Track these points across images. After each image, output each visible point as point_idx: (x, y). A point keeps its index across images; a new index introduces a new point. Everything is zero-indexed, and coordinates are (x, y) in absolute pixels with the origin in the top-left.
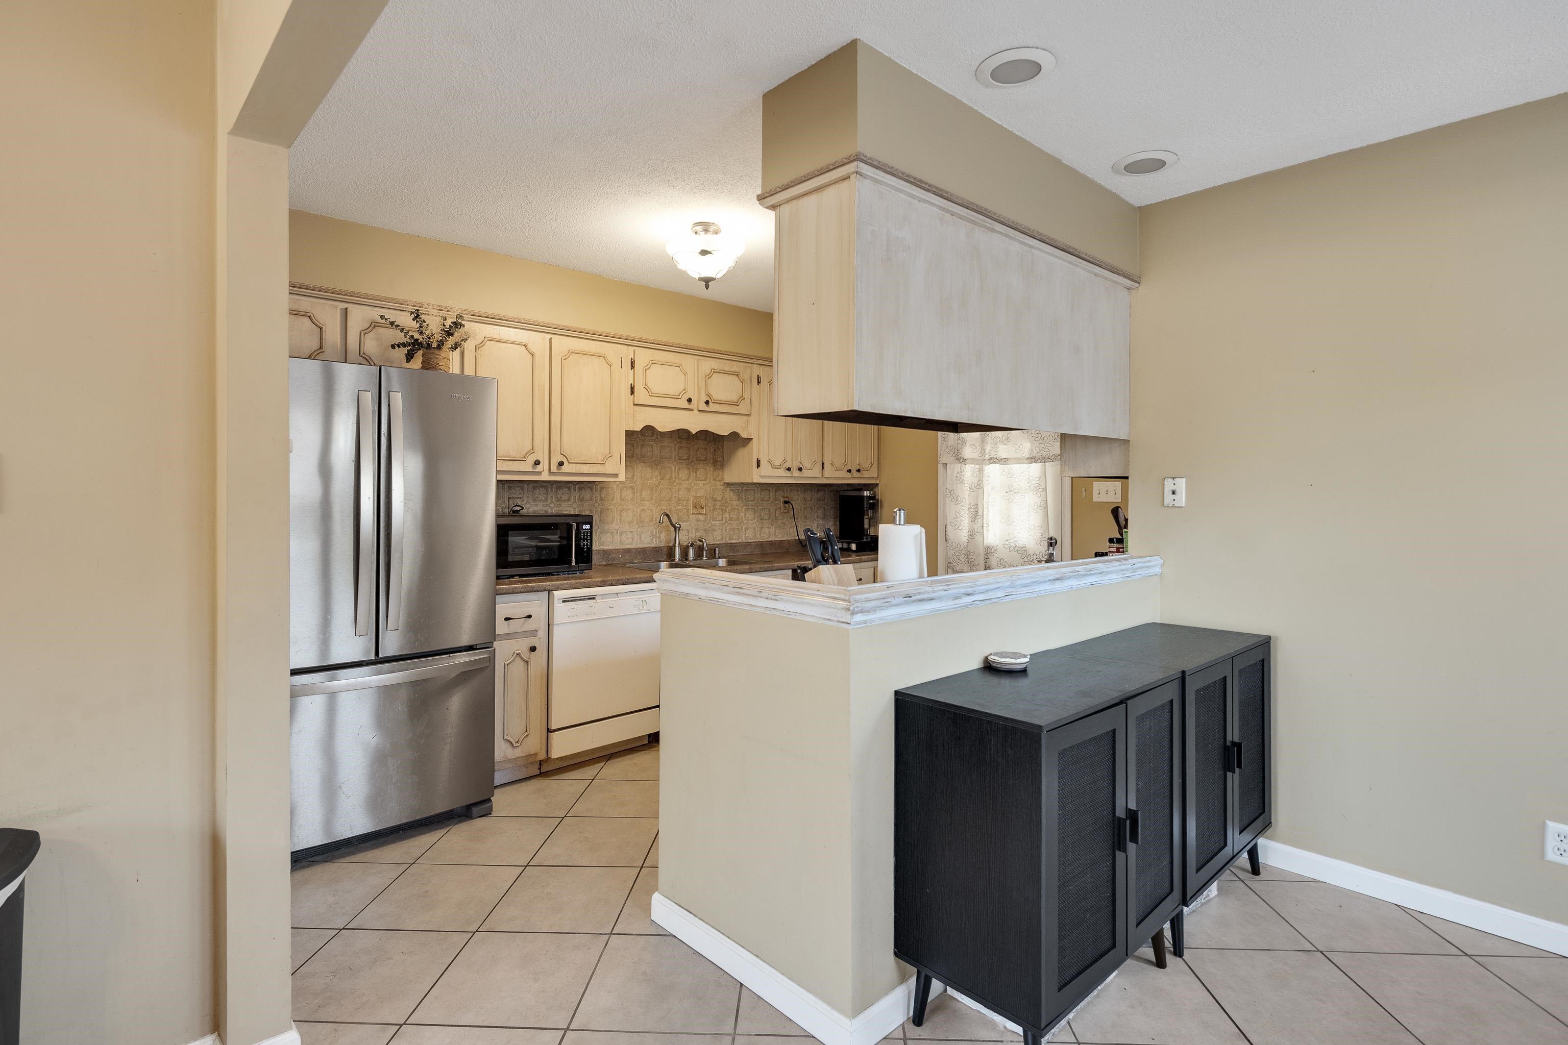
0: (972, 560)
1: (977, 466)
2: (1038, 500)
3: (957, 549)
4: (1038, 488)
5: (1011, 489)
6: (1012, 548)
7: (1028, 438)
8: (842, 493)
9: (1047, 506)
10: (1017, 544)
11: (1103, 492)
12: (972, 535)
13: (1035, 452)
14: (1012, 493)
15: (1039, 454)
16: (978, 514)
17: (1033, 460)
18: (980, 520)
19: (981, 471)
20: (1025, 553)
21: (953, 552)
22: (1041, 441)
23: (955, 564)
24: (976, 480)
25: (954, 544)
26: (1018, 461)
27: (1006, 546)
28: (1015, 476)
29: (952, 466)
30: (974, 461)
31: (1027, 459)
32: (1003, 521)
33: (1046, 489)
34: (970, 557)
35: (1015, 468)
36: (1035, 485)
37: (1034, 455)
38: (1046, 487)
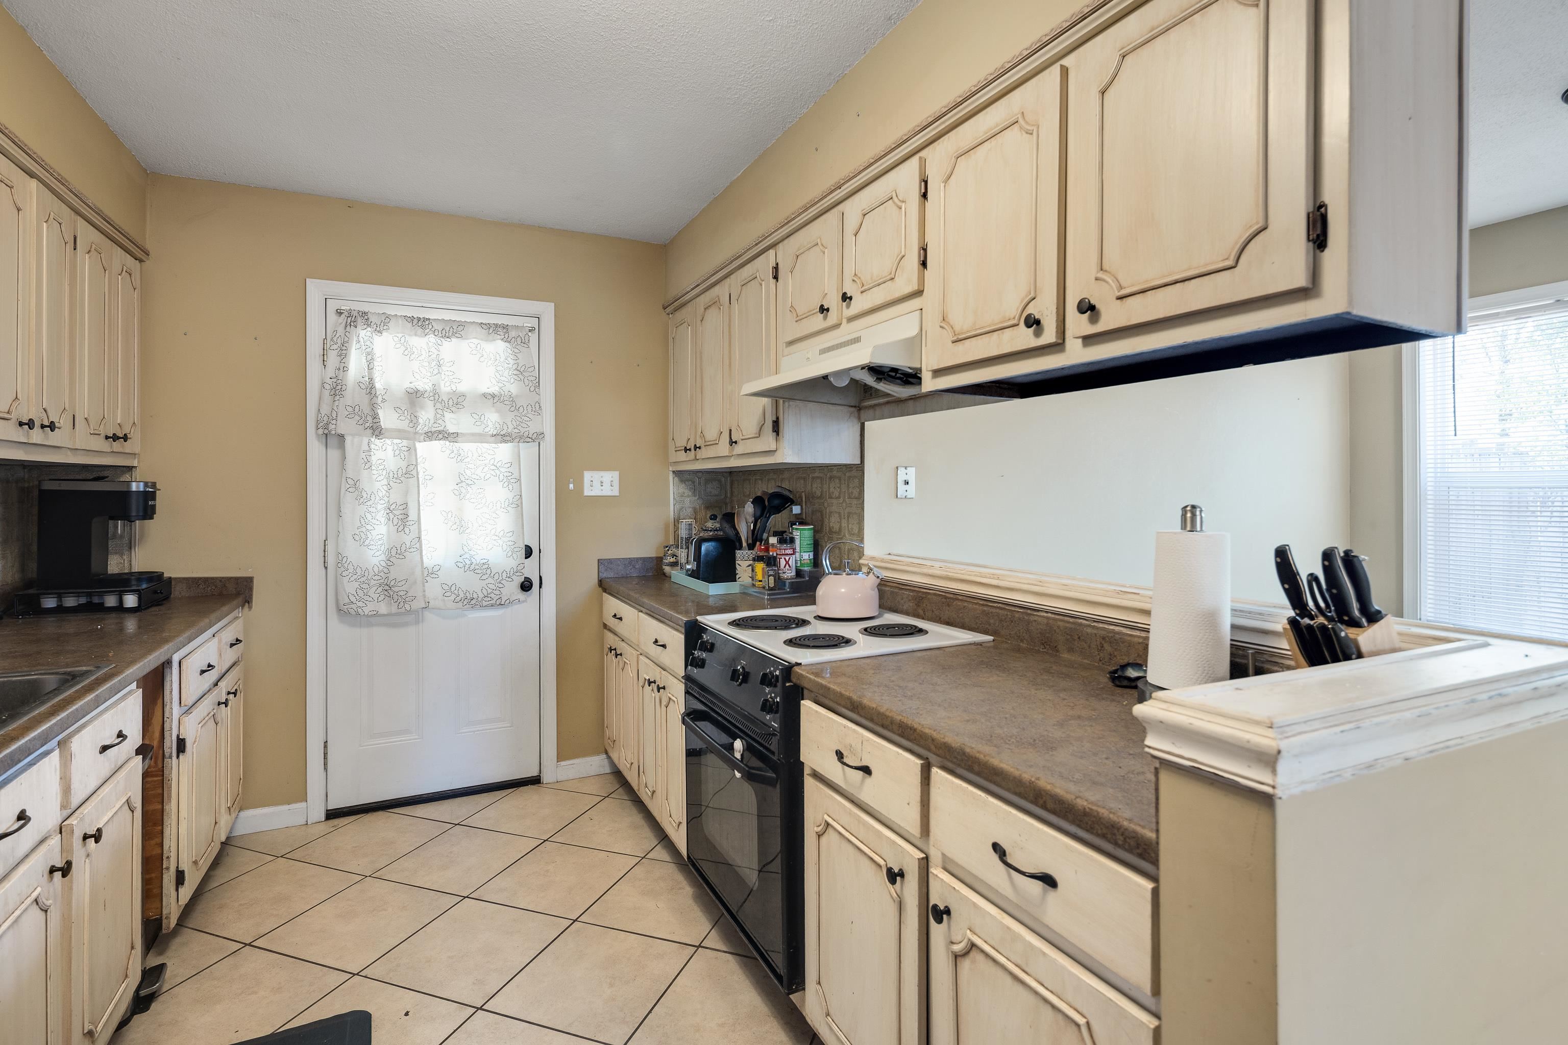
0: (402, 593)
1: (405, 443)
2: (510, 496)
3: (365, 578)
4: (509, 478)
5: (463, 479)
6: (467, 566)
7: (493, 406)
8: (48, 486)
9: (522, 503)
10: (473, 561)
11: (596, 484)
12: (396, 554)
13: (511, 427)
14: (464, 484)
15: (517, 431)
16: (409, 518)
17: (503, 437)
18: (414, 528)
19: (411, 450)
20: (489, 571)
21: (356, 585)
22: (516, 413)
23: (360, 604)
24: (403, 464)
25: (359, 571)
26: (480, 438)
27: (461, 565)
28: (466, 460)
29: (356, 439)
30: (400, 434)
31: (493, 436)
32: (455, 527)
33: (519, 480)
34: (396, 589)
35: (468, 448)
36: (506, 474)
37: (509, 430)
38: (520, 477)
